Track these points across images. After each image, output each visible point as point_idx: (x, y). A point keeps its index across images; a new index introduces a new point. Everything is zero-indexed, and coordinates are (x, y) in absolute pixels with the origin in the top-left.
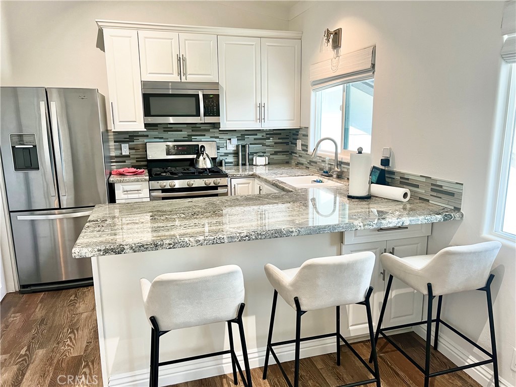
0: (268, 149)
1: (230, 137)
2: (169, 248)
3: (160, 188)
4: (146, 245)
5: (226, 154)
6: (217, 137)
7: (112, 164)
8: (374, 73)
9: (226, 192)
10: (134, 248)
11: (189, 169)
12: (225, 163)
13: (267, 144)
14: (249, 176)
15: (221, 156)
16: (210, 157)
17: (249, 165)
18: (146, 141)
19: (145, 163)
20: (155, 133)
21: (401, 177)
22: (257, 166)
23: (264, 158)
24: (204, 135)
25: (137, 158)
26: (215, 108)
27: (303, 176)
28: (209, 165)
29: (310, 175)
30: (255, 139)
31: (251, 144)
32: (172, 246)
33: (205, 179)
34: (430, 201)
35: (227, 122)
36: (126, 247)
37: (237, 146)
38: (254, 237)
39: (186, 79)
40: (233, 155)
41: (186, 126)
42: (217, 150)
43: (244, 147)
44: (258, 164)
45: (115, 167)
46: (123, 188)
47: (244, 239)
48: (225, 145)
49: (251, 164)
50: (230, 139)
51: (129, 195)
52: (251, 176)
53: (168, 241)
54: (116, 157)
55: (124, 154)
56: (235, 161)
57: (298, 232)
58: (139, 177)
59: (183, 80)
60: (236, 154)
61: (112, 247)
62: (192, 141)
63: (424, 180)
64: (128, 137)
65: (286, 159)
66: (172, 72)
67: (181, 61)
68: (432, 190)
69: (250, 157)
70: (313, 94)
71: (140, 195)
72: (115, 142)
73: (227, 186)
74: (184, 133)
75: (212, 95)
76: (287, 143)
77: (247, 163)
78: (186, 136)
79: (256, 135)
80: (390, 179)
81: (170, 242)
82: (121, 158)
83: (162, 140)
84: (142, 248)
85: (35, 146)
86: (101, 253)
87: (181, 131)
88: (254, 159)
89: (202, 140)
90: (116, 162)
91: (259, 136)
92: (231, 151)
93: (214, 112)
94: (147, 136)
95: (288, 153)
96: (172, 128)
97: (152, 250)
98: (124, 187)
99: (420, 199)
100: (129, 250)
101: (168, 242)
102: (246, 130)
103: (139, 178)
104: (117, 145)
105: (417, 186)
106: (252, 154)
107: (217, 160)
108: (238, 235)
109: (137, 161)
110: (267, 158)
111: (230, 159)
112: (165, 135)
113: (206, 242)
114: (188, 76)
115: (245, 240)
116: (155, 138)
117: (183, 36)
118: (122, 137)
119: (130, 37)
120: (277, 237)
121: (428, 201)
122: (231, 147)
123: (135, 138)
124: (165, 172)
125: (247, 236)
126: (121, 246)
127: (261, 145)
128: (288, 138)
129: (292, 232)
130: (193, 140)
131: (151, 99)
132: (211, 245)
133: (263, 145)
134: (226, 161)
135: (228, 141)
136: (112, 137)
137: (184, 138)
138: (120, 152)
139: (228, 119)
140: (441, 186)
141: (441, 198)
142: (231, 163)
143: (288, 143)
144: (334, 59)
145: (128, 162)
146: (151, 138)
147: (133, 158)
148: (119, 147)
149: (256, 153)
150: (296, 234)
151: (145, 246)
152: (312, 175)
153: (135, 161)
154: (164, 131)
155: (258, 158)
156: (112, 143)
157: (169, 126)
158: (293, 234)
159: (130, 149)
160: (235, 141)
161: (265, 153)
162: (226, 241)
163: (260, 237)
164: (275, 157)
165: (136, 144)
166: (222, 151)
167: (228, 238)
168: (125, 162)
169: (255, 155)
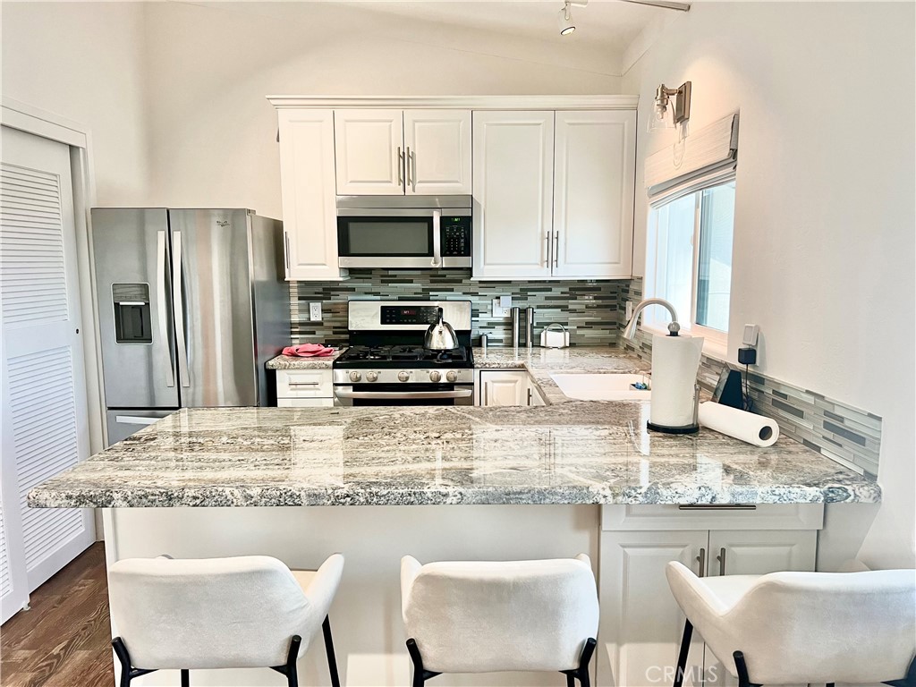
0: (572, 318)
1: (498, 294)
2: (194, 506)
3: (350, 382)
4: (152, 495)
5: (491, 325)
6: (475, 294)
7: (292, 336)
8: (735, 168)
9: (469, 395)
10: (129, 498)
11: (412, 349)
12: (488, 341)
13: (570, 307)
14: (516, 367)
15: (481, 327)
16: (455, 328)
17: (533, 346)
18: (350, 298)
19: (346, 336)
20: (367, 285)
21: (774, 392)
22: (548, 348)
23: (562, 334)
24: (452, 290)
25: (335, 327)
26: (462, 240)
27: (615, 373)
28: (449, 343)
29: (630, 372)
30: (547, 298)
31: (538, 307)
32: (201, 501)
33: (431, 370)
34: (823, 451)
35: (486, 267)
36: (115, 495)
37: (512, 311)
38: (362, 500)
39: (414, 190)
40: (503, 327)
41: (419, 272)
42: (472, 316)
43: (523, 312)
44: (548, 345)
45: (297, 341)
46: (290, 378)
47: (342, 501)
48: (489, 307)
49: (537, 345)
50: (498, 298)
51: (299, 392)
52: (519, 367)
53: (193, 491)
54: (301, 324)
55: (312, 319)
56: (507, 339)
57: (459, 496)
58: (317, 362)
59: (409, 191)
60: (509, 324)
61: (92, 493)
62: (429, 300)
63: (810, 399)
64: (321, 290)
65: (610, 338)
66: (389, 179)
67: (405, 158)
68: (827, 426)
69: (536, 331)
70: (651, 212)
71: (317, 392)
72: (300, 299)
73: (473, 384)
74: (417, 286)
75: (457, 217)
76: (613, 308)
77: (530, 343)
78: (420, 291)
79: (550, 290)
80: (757, 394)
81: (196, 495)
82: (309, 327)
83: (379, 298)
84: (144, 500)
85: (148, 304)
86: (72, 503)
87: (411, 282)
88: (543, 335)
89: (448, 298)
90: (300, 333)
91: (556, 292)
92: (501, 320)
93: (459, 247)
94: (353, 290)
95: (615, 327)
96: (395, 276)
97: (163, 506)
98: (291, 376)
99: (806, 443)
100: (120, 501)
101: (191, 493)
102: (530, 282)
103: (315, 362)
104: (303, 304)
105: (800, 414)
106: (541, 325)
107: (473, 336)
108: (330, 492)
109: (334, 333)
110: (567, 334)
111: (499, 333)
112: (383, 289)
113: (264, 500)
114: (417, 185)
115: (343, 504)
116: (366, 293)
117: (410, 115)
118: (310, 292)
119: (321, 121)
120: (412, 503)
121: (818, 449)
122: (501, 313)
123: (332, 293)
124: (372, 354)
125: (348, 496)
126: (108, 494)
127: (560, 310)
128: (615, 298)
129: (446, 495)
130: (431, 298)
131: (351, 225)
132: (275, 508)
133: (564, 308)
134: (490, 336)
135: (495, 301)
136: (296, 290)
137: (415, 293)
138: (307, 316)
139: (487, 262)
140: (841, 419)
141: (840, 446)
142: (500, 341)
143: (615, 306)
144: (677, 145)
145: (320, 334)
146: (359, 294)
147: (329, 328)
148: (306, 308)
149: (548, 324)
150: (455, 501)
151: (150, 497)
152: (635, 373)
153: (331, 333)
154: (383, 282)
155: (549, 333)
156: (294, 301)
157: (391, 273)
158: (449, 500)
159: (324, 311)
160: (507, 302)
161: (566, 324)
162: (305, 501)
163: (375, 499)
164: (588, 333)
165: (335, 304)
166: (484, 318)
167: (309, 496)
168: (314, 333)
169: (545, 327)
